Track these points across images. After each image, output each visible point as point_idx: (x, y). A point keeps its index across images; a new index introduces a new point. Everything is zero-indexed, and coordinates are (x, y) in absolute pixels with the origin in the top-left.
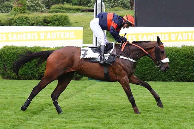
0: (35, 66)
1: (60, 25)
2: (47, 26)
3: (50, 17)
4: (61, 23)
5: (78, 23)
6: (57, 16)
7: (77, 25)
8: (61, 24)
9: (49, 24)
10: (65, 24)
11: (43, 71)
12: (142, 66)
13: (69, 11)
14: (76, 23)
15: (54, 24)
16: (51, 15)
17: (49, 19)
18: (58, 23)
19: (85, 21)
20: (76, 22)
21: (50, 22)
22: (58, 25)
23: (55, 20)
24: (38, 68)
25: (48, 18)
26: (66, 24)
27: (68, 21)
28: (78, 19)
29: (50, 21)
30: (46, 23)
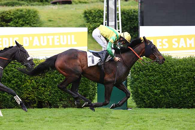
0: (16, 88)
1: (26, 25)
2: (7, 26)
3: (10, 12)
4: (27, 22)
5: (54, 21)
6: (21, 11)
7: (52, 25)
8: (28, 24)
9: (9, 24)
10: (34, 24)
11: (29, 94)
12: (178, 85)
13: (32, 3)
14: (50, 21)
15: (17, 23)
16: (11, 10)
17: (8, 16)
18: (23, 21)
19: (62, 18)
20: (50, 19)
21: (11, 20)
22: (22, 25)
23: (19, 17)
24: (22, 90)
25: (8, 14)
26: (35, 22)
27: (38, 18)
28: (52, 16)
29: (11, 18)
30: (4, 23)
